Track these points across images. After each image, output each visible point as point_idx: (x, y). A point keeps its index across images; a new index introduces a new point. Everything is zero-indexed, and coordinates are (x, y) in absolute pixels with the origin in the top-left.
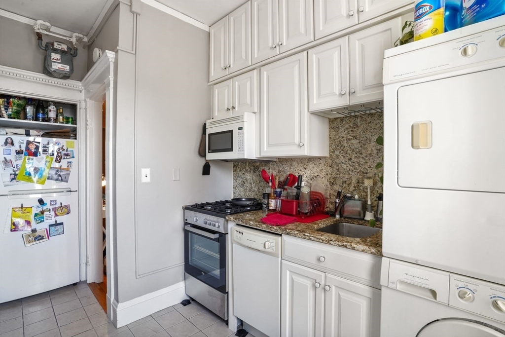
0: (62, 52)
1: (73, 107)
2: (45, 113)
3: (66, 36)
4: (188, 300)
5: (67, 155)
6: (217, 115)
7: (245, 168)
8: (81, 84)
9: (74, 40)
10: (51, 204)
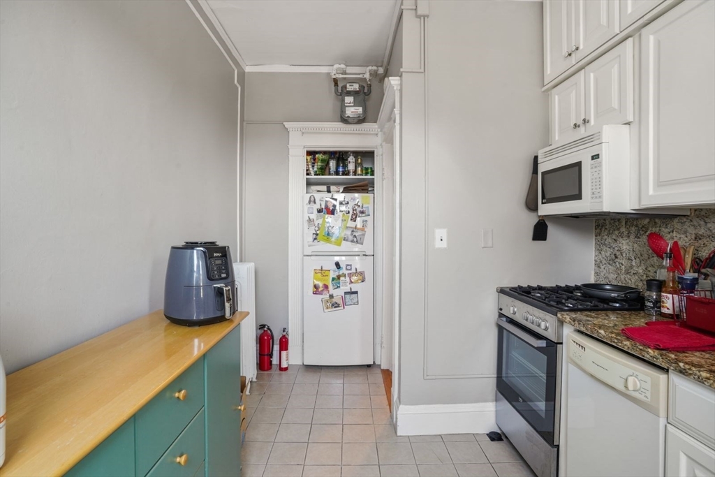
0: (355, 94)
1: (369, 155)
2: (345, 166)
3: (359, 74)
4: (498, 433)
5: (362, 212)
6: (558, 137)
7: (618, 229)
8: (376, 126)
9: (367, 76)
10: (347, 269)
